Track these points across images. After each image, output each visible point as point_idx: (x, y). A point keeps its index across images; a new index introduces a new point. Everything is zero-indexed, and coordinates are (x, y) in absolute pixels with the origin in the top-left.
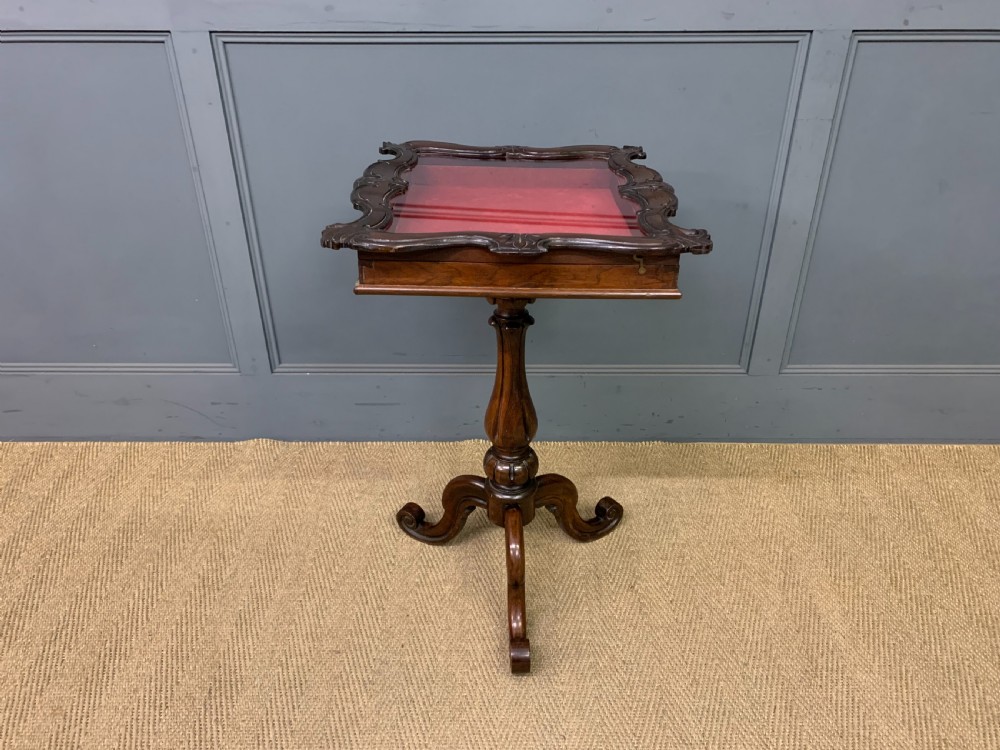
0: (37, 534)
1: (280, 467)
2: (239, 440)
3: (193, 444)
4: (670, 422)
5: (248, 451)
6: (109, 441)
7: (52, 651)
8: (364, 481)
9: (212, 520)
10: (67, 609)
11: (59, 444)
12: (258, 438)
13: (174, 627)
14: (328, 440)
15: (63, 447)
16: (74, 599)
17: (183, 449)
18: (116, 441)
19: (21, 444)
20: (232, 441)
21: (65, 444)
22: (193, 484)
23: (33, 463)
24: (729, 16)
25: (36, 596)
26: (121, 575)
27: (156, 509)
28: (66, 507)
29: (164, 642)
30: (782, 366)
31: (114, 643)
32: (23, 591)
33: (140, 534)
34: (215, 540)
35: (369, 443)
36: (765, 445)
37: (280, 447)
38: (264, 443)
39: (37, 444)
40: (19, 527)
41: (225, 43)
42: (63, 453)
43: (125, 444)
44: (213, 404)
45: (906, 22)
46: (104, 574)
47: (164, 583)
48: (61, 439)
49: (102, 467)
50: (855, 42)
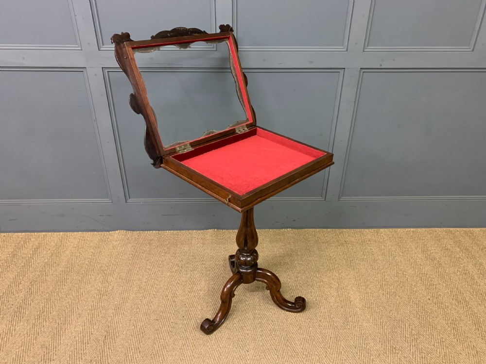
0: (27, 273)
1: (129, 243)
2: (112, 231)
3: (92, 233)
4: (294, 220)
5: (116, 235)
6: (55, 232)
7: (39, 322)
8: (166, 248)
9: (102, 266)
10: (43, 305)
11: (33, 234)
12: (120, 230)
13: (89, 311)
14: (150, 230)
15: (35, 235)
16: (46, 301)
17: (88, 235)
18: (58, 232)
19: (16, 234)
20: (109, 231)
21: (36, 234)
22: (93, 251)
23: (22, 242)
24: (311, 63)
25: (30, 299)
26: (65, 290)
27: (78, 262)
28: (39, 261)
29: (85, 318)
30: (339, 198)
31: (64, 318)
32: (24, 297)
33: (72, 272)
34: (104, 275)
35: (168, 231)
36: (334, 230)
37: (130, 234)
38: (123, 232)
39: (23, 234)
40: (19, 270)
41: (108, 72)
42: (35, 238)
43: (62, 233)
44: (100, 216)
45: (381, 65)
46: (58, 290)
47: (83, 293)
48: (34, 232)
49: (53, 244)
50: (362, 73)
